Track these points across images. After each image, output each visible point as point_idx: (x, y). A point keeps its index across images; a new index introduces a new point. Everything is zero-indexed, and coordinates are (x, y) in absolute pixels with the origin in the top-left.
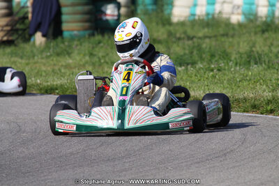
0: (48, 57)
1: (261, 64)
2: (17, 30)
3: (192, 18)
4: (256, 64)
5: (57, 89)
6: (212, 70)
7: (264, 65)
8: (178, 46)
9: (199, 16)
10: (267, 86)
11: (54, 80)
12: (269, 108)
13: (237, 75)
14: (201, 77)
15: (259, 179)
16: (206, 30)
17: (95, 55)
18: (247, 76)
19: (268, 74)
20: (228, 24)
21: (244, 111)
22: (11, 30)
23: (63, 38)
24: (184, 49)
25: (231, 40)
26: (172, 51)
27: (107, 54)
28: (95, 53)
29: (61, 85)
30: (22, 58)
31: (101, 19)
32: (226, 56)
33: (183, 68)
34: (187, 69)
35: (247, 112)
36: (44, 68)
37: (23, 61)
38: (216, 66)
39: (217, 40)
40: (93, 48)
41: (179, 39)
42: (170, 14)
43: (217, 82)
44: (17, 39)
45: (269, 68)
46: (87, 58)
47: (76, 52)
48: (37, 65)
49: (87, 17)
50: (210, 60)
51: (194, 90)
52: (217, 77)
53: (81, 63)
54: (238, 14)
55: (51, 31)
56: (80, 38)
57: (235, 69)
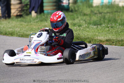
0: (37, 22)
2: (24, 10)
3: (102, 4)
6: (108, 27)
8: (95, 16)
9: (105, 3)
13: (119, 30)
14: (103, 30)
16: (108, 10)
21: (121, 46)
22: (21, 10)
23: (44, 14)
24: (98, 18)
25: (118, 14)
26: (92, 19)
30: (25, 22)
31: (61, 5)
32: (115, 21)
33: (96, 26)
34: (97, 27)
36: (34, 27)
37: (26, 24)
38: (111, 25)
39: (112, 14)
41: (96, 13)
42: (92, 3)
44: (24, 14)
48: (32, 26)
49: (55, 4)
50: (108, 23)
51: (99, 36)
52: (110, 30)
54: (123, 2)
57: (119, 27)
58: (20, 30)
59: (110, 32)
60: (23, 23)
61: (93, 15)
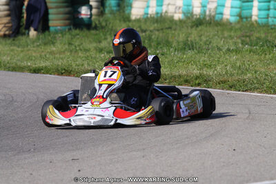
0: (38, 46)
1: (193, 50)
3: (145, 16)
4: (190, 49)
7: (195, 50)
9: (151, 15)
10: (196, 66)
11: (40, 63)
12: (197, 82)
16: (156, 25)
18: (182, 58)
19: (198, 57)
20: (171, 20)
25: (173, 32)
27: (82, 44)
28: (73, 43)
29: (46, 67)
30: (19, 47)
31: (78, 18)
32: (168, 44)
35: (182, 85)
37: (20, 49)
38: (161, 51)
39: (163, 32)
40: (72, 39)
42: (130, 14)
45: (199, 52)
46: (67, 46)
47: (58, 42)
48: (30, 52)
49: (67, 16)
50: (157, 47)
53: (62, 50)
54: (179, 13)
55: (40, 27)
56: (62, 32)
57: (174, 54)
58: (11, 59)
60: (15, 48)
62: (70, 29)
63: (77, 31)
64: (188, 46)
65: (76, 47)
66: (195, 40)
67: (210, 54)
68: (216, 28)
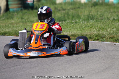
0: (3, 20)
3: (65, 1)
4: (91, 20)
5: (7, 33)
6: (73, 23)
7: (94, 20)
8: (59, 13)
10: (96, 29)
11: (6, 29)
12: (96, 38)
13: (83, 25)
14: (68, 26)
15: (92, 68)
16: (71, 6)
17: (23, 19)
18: (87, 25)
19: (96, 24)
20: (80, 3)
23: (10, 12)
24: (62, 14)
25: (81, 10)
26: (56, 15)
27: (29, 18)
28: (23, 17)
29: (9, 32)
31: (26, 3)
32: (79, 17)
34: (62, 23)
36: (1, 25)
38: (75, 21)
39: (75, 10)
40: (23, 15)
41: (59, 10)
43: (75, 28)
45: (97, 21)
46: (20, 20)
47: (15, 17)
49: (20, 2)
50: (72, 19)
51: (65, 32)
52: (75, 26)
53: (18, 22)
56: (17, 11)
57: (82, 22)
59: (74, 27)
61: (57, 12)
62: (21, 10)
63: (26, 11)
64: (90, 18)
65: (25, 20)
66: (94, 14)
67: (103, 22)
68: (106, 7)
